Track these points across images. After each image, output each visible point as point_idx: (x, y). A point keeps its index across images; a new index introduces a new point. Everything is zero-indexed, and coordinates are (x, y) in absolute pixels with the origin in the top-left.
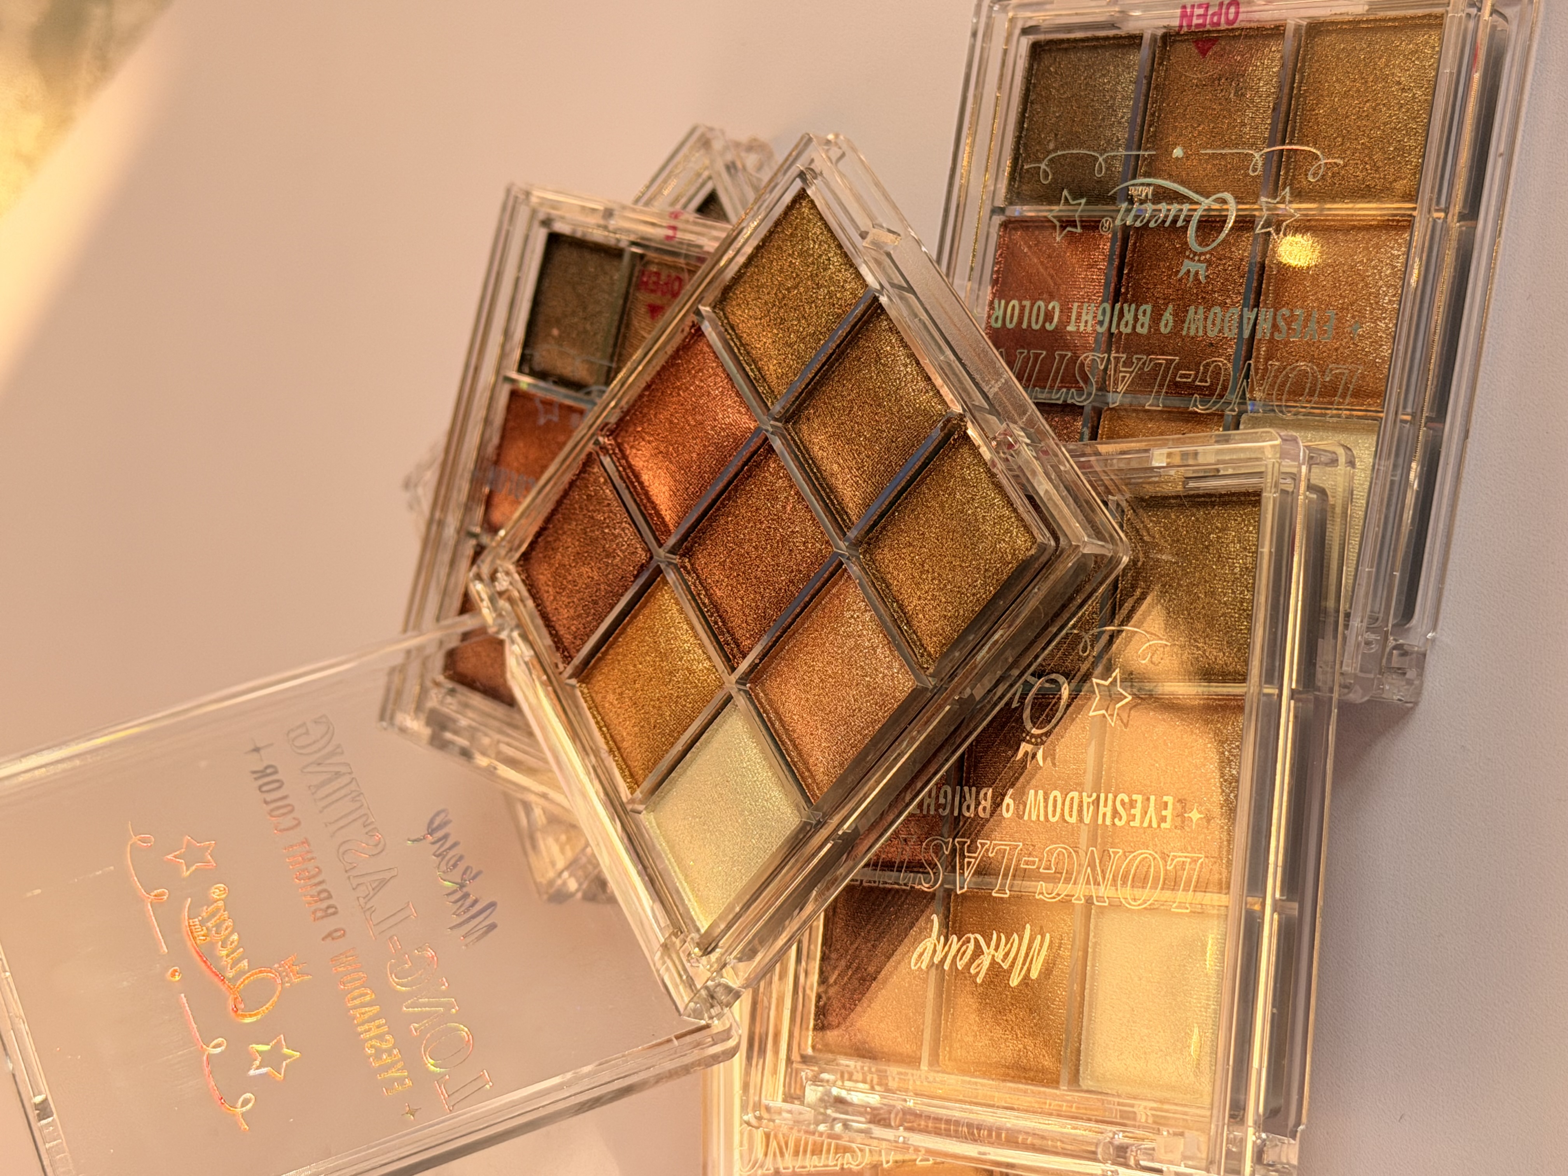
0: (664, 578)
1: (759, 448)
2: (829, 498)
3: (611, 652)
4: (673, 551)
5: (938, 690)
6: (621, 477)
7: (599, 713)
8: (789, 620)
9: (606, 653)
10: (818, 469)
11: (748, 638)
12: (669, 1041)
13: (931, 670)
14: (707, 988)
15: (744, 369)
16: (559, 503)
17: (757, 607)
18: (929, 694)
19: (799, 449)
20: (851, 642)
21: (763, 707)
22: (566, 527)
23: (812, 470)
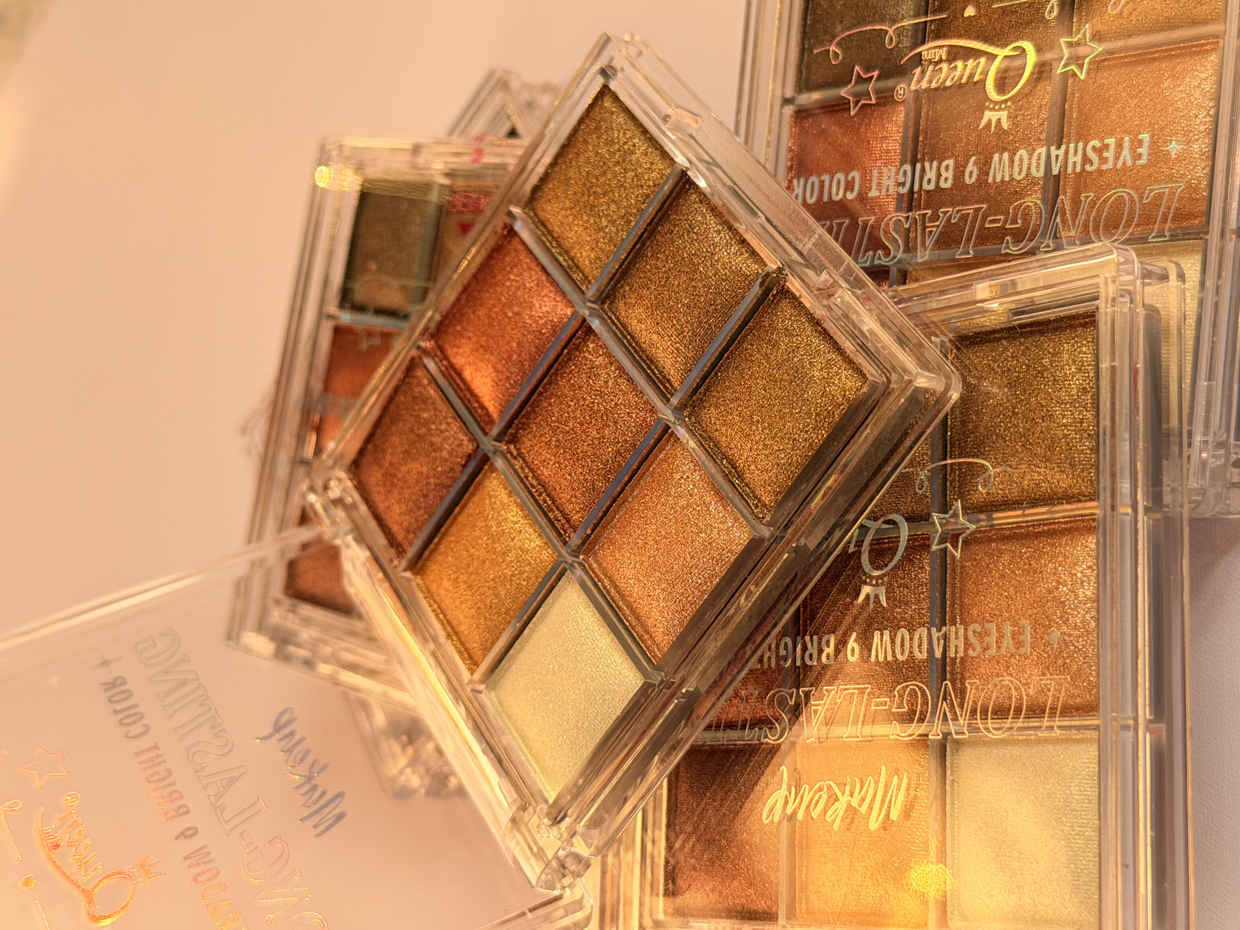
0: (492, 465)
1: (577, 332)
2: (650, 368)
3: (444, 542)
4: (498, 439)
5: (776, 540)
6: (444, 376)
7: (435, 602)
8: (619, 489)
9: (438, 544)
10: (637, 343)
11: (578, 512)
12: (523, 914)
13: (768, 518)
14: (557, 858)
15: (557, 260)
16: (385, 409)
17: (586, 480)
18: (766, 544)
19: (617, 327)
20: (683, 502)
21: (597, 576)
22: (394, 429)
23: (631, 345)
